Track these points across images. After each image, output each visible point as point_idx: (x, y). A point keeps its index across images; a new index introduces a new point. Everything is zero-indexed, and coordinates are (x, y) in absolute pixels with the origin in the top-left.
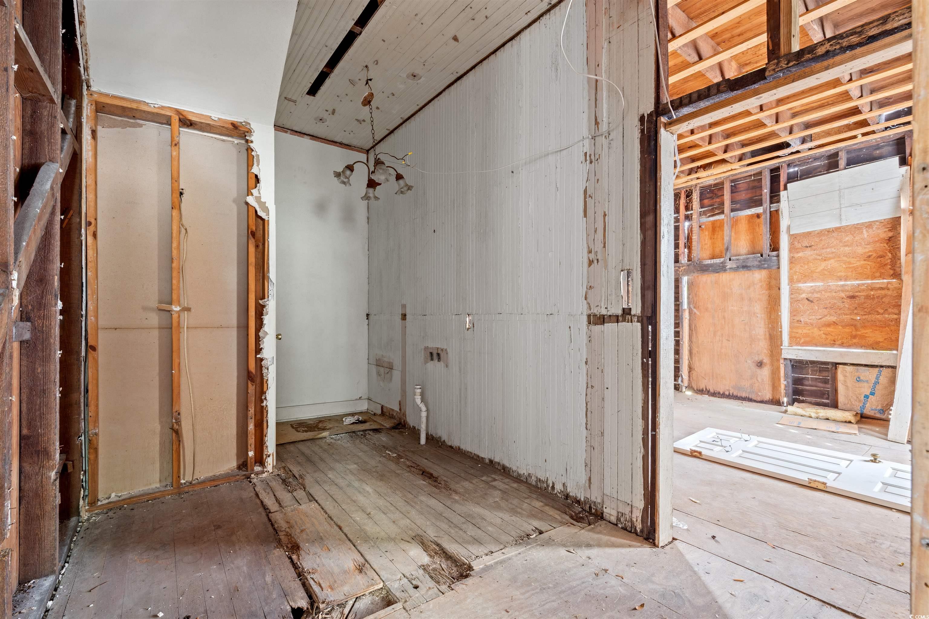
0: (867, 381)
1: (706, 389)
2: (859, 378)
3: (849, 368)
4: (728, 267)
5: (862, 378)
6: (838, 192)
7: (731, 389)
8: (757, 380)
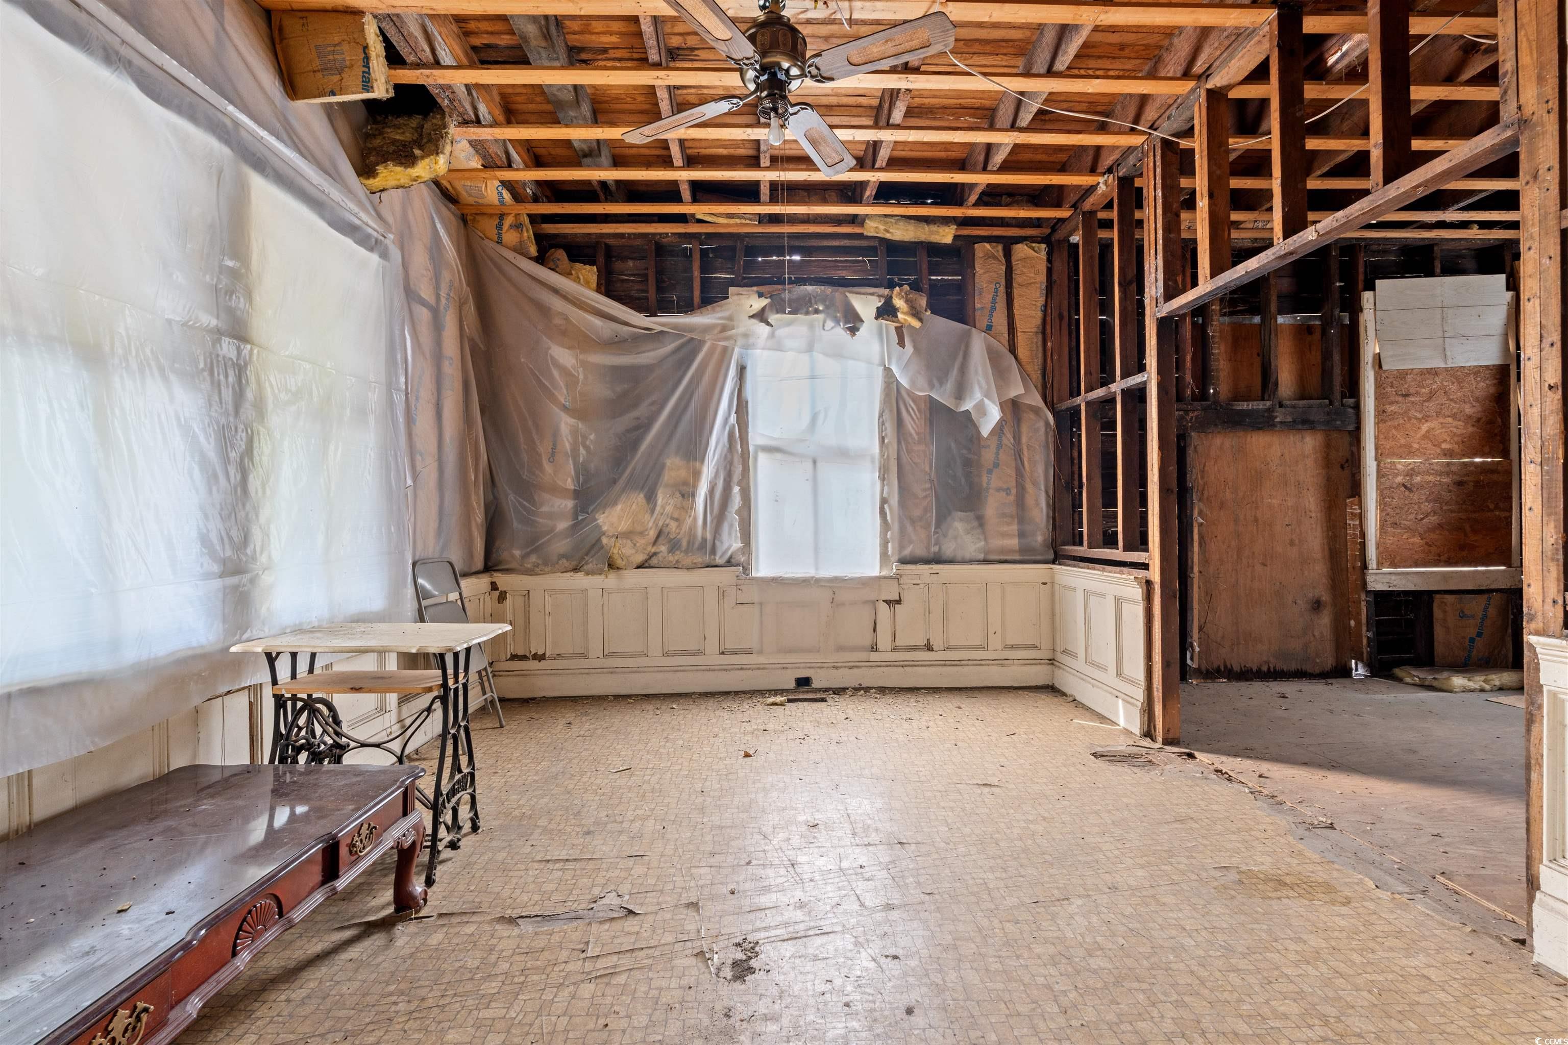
0: (1473, 617)
1: (1225, 666)
2: (1463, 612)
3: (1450, 598)
4: (1278, 420)
5: (1467, 612)
6: (1440, 310)
7: (1271, 659)
8: (1314, 636)
